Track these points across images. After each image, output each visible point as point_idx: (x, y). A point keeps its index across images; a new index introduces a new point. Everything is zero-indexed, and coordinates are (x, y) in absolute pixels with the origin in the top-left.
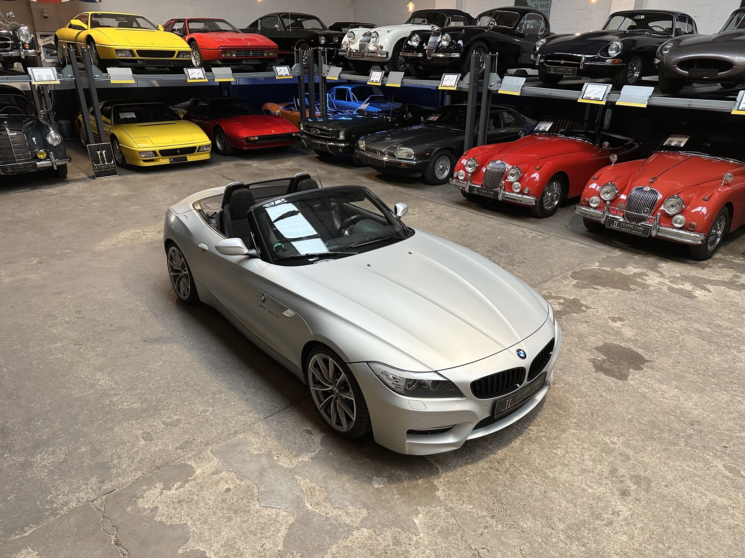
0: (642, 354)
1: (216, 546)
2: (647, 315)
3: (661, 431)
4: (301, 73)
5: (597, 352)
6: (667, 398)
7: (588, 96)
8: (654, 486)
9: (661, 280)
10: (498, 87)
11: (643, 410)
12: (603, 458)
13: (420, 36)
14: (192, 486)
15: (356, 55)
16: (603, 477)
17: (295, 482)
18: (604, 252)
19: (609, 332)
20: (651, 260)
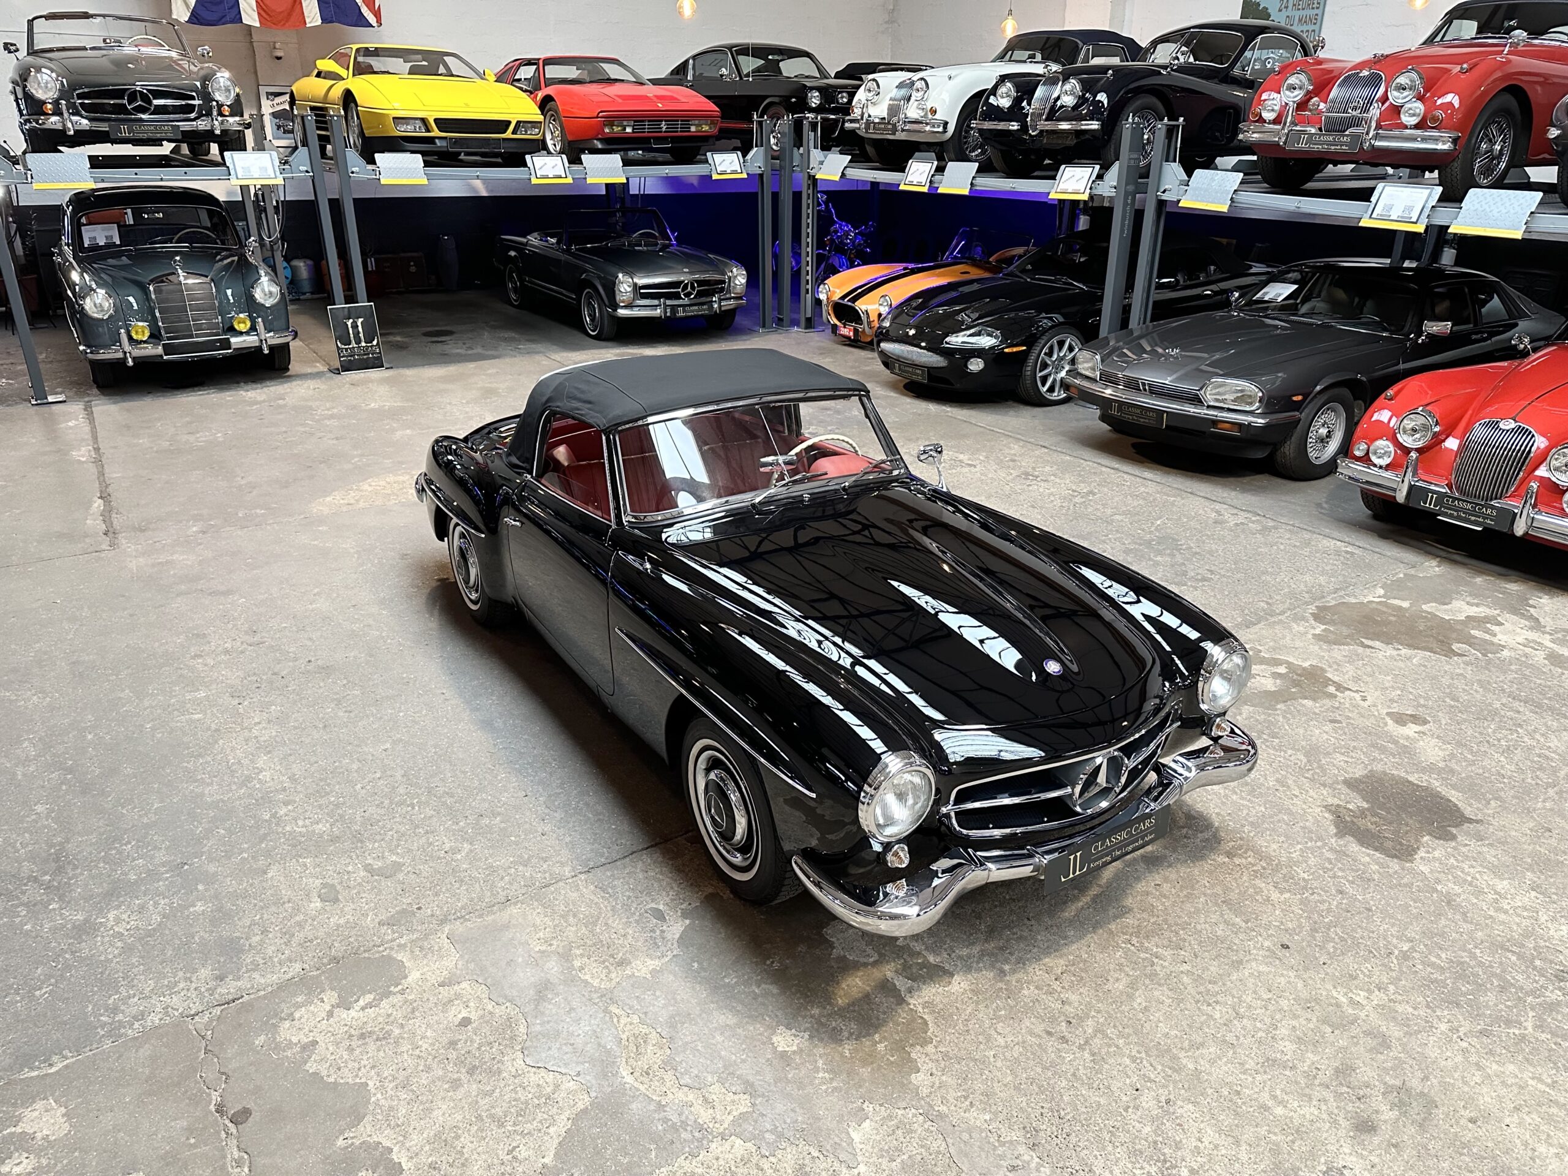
0: (1460, 804)
1: (415, 1140)
2: (1486, 714)
3: (1480, 987)
4: (766, 166)
5: (1348, 791)
6: (1506, 912)
7: (1383, 212)
8: (1441, 1116)
9: (1533, 635)
10: (1181, 192)
11: (1442, 935)
12: (1323, 1037)
13: (1018, 87)
14: (393, 1006)
15: (879, 129)
16: (1317, 1082)
17: (607, 1018)
18: (1402, 565)
19: (1385, 747)
20: (1514, 587)
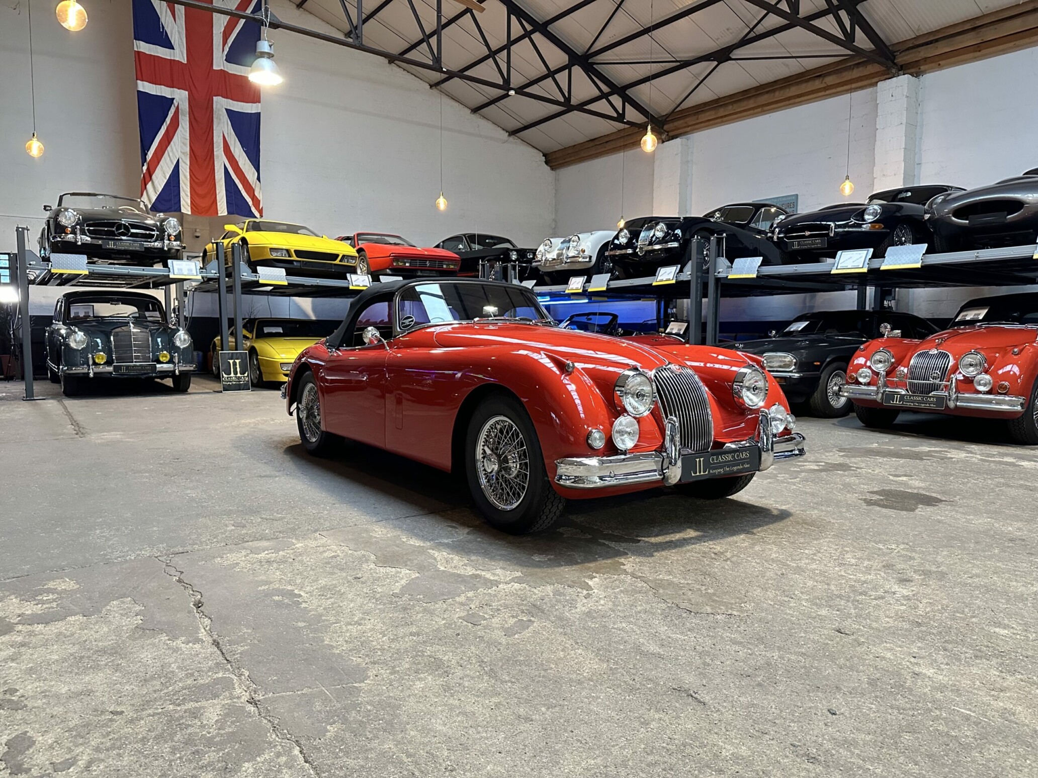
0: (938, 497)
1: (309, 588)
3: (964, 542)
5: (872, 495)
6: (974, 524)
7: (843, 265)
8: (951, 577)
9: (970, 455)
10: (728, 272)
12: (873, 558)
13: (630, 232)
14: (287, 553)
16: (872, 569)
17: (427, 554)
18: (888, 438)
19: (890, 483)
